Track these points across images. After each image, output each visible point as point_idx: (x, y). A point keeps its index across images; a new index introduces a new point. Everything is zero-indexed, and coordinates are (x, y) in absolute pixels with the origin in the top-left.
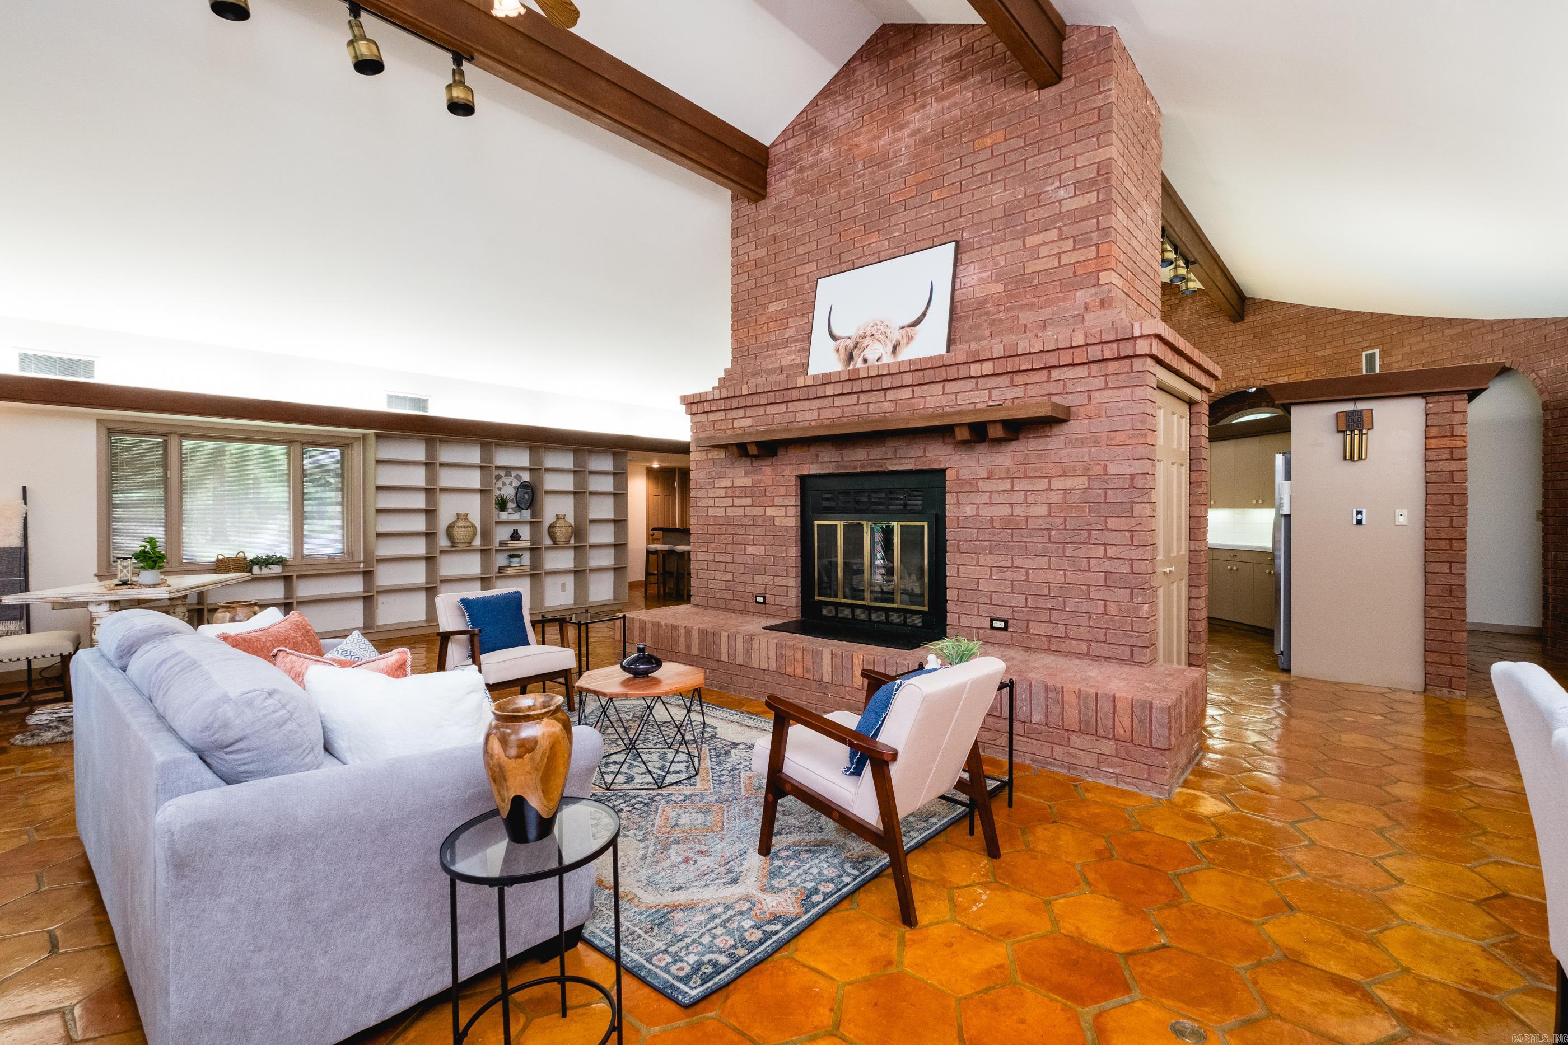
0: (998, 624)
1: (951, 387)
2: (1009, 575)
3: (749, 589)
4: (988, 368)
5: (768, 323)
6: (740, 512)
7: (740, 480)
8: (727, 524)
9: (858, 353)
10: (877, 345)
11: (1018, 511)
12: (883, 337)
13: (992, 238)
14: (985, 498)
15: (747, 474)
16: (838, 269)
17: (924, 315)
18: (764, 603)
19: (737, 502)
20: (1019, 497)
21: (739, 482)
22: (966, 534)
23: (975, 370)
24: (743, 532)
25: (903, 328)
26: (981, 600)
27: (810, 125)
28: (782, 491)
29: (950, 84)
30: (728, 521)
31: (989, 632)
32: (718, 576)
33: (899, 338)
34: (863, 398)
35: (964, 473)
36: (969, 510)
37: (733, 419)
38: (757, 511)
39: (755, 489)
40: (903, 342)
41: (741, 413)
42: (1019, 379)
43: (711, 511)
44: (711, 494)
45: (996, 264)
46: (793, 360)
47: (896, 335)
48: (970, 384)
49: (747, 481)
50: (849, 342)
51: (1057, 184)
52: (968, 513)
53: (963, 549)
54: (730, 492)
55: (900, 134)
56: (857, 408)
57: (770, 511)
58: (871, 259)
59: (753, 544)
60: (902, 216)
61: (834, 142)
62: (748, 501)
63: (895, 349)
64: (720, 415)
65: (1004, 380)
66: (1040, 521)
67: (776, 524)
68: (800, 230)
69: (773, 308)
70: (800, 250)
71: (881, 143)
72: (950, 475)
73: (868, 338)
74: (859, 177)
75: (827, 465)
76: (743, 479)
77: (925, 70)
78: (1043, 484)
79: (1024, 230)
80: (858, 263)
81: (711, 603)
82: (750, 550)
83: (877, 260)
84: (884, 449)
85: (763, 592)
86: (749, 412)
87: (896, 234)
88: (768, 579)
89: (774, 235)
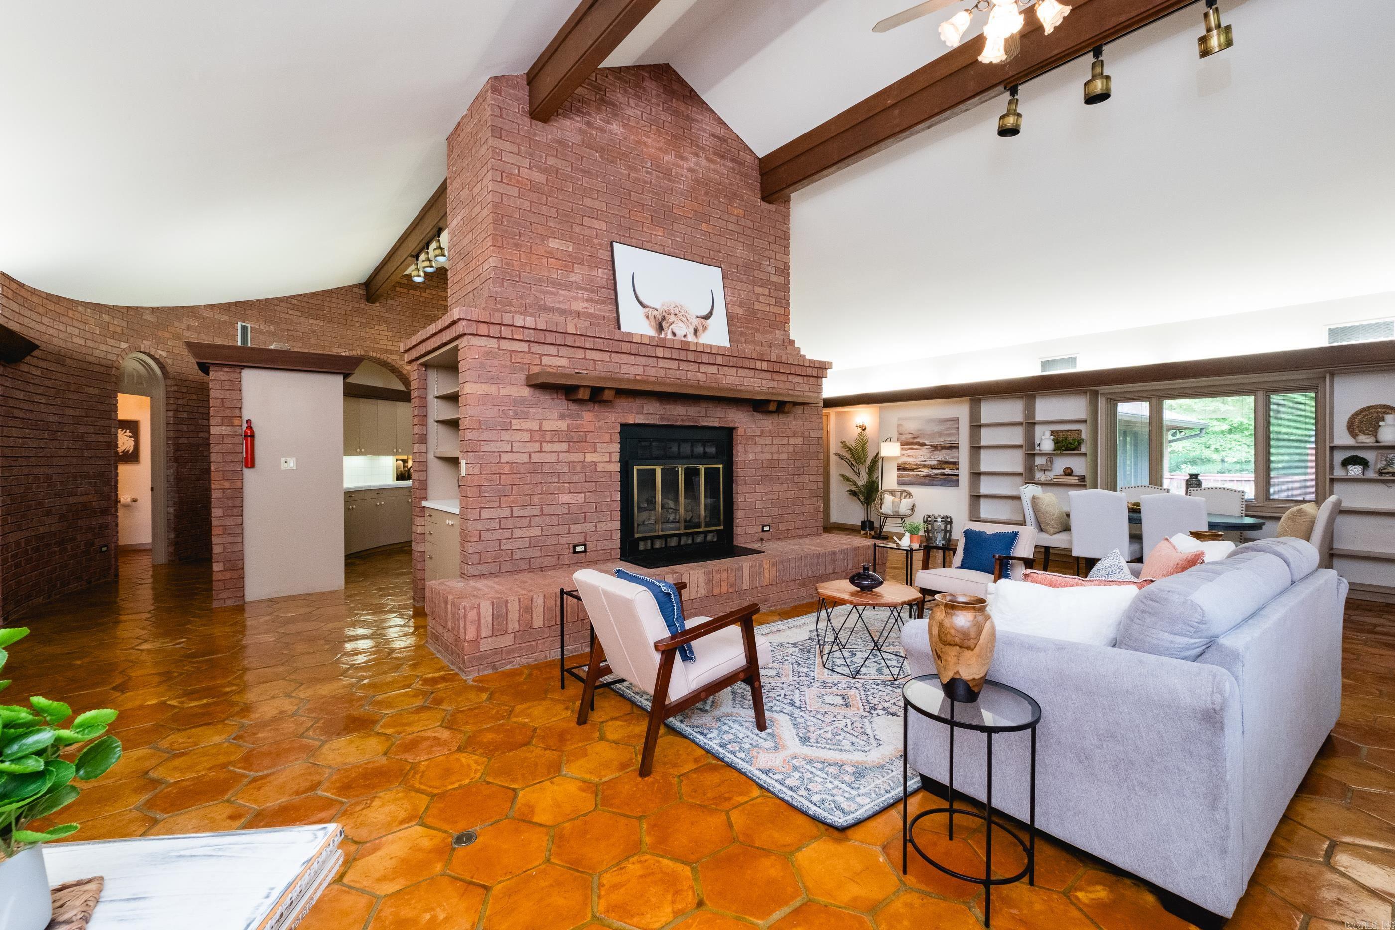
0: (766, 528)
1: (742, 372)
2: (770, 496)
3: (563, 540)
4: (765, 365)
5: (548, 257)
6: (553, 458)
7: (551, 423)
8: (533, 472)
9: (667, 325)
10: (681, 324)
11: (775, 457)
12: (684, 319)
13: (737, 276)
14: (759, 449)
15: (562, 417)
16: (628, 241)
17: (711, 313)
18: (585, 552)
19: (547, 447)
20: (775, 449)
21: (547, 426)
22: (750, 472)
23: (759, 365)
24: (556, 480)
25: (698, 317)
26: (757, 515)
27: (600, 89)
28: (607, 438)
29: (715, 154)
30: (534, 469)
31: (761, 534)
32: (518, 533)
33: (697, 325)
34: (683, 365)
35: (749, 432)
36: (751, 456)
37: (541, 355)
38: (574, 457)
39: (574, 434)
40: (701, 328)
41: (553, 350)
42: (775, 376)
43: (505, 458)
44: (506, 436)
45: (740, 295)
46: (587, 308)
47: (696, 322)
48: (751, 373)
49: (563, 425)
50: (655, 313)
51: (768, 263)
52: (751, 458)
53: (748, 482)
54: (537, 436)
55: (681, 163)
56: (678, 372)
57: (590, 458)
58: (657, 248)
59: (570, 492)
60: (680, 227)
61: (625, 125)
62: (564, 447)
63: (695, 332)
64: (524, 347)
65: (768, 375)
66: (784, 462)
67: (598, 469)
68: (587, 182)
69: (554, 244)
70: (588, 202)
71: (666, 158)
72: (740, 432)
73: (672, 316)
74: (648, 173)
75: (653, 416)
76: (556, 423)
77: (698, 129)
78: (785, 441)
79: (754, 281)
80: (646, 245)
81: (506, 567)
82: (564, 498)
83: (662, 251)
84: (698, 409)
85: (583, 540)
86: (563, 351)
87: (678, 239)
88: (590, 527)
89: (557, 169)
